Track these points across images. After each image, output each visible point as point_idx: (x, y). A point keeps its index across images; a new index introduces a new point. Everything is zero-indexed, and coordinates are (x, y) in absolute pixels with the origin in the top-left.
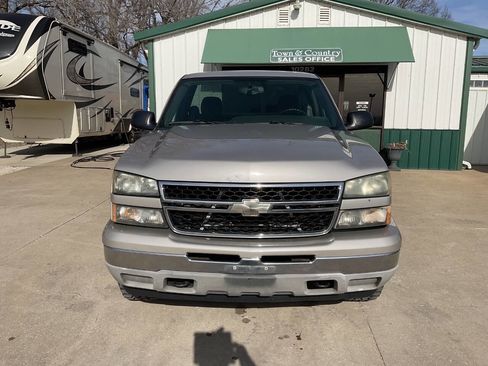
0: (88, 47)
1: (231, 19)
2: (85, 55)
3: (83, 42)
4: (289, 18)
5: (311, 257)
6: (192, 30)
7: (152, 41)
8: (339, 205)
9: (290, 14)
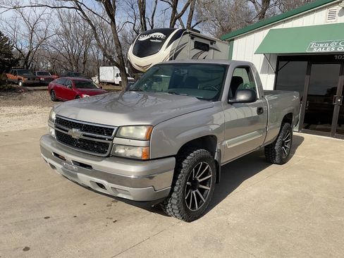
0: (210, 46)
1: (288, 21)
2: (208, 50)
3: (208, 43)
4: (337, 15)
5: (90, 167)
6: (259, 30)
7: (233, 40)
8: (112, 140)
9: (337, 12)
